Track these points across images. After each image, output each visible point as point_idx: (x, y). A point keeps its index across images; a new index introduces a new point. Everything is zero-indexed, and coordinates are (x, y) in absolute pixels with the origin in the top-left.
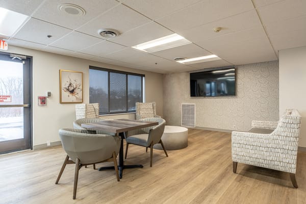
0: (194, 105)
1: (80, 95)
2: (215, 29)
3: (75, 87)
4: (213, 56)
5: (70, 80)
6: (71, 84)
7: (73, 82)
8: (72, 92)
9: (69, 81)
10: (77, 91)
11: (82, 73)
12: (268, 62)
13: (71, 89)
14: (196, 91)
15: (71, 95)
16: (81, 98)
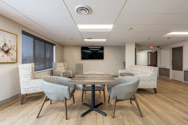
0: (83, 64)
1: (14, 56)
2: (129, 28)
3: (10, 48)
4: (105, 40)
5: (5, 40)
6: (5, 44)
7: (7, 43)
8: (7, 52)
9: (3, 40)
10: (11, 51)
11: (17, 35)
12: (116, 46)
13: (6, 49)
14: (85, 56)
15: (5, 55)
16: (16, 59)
